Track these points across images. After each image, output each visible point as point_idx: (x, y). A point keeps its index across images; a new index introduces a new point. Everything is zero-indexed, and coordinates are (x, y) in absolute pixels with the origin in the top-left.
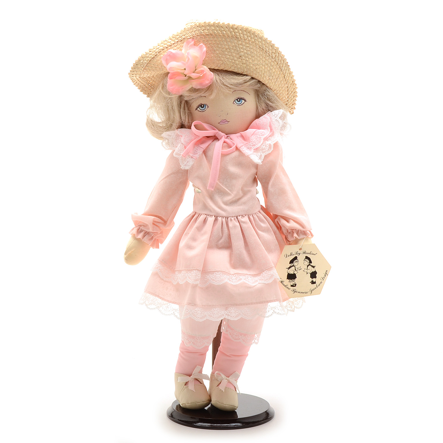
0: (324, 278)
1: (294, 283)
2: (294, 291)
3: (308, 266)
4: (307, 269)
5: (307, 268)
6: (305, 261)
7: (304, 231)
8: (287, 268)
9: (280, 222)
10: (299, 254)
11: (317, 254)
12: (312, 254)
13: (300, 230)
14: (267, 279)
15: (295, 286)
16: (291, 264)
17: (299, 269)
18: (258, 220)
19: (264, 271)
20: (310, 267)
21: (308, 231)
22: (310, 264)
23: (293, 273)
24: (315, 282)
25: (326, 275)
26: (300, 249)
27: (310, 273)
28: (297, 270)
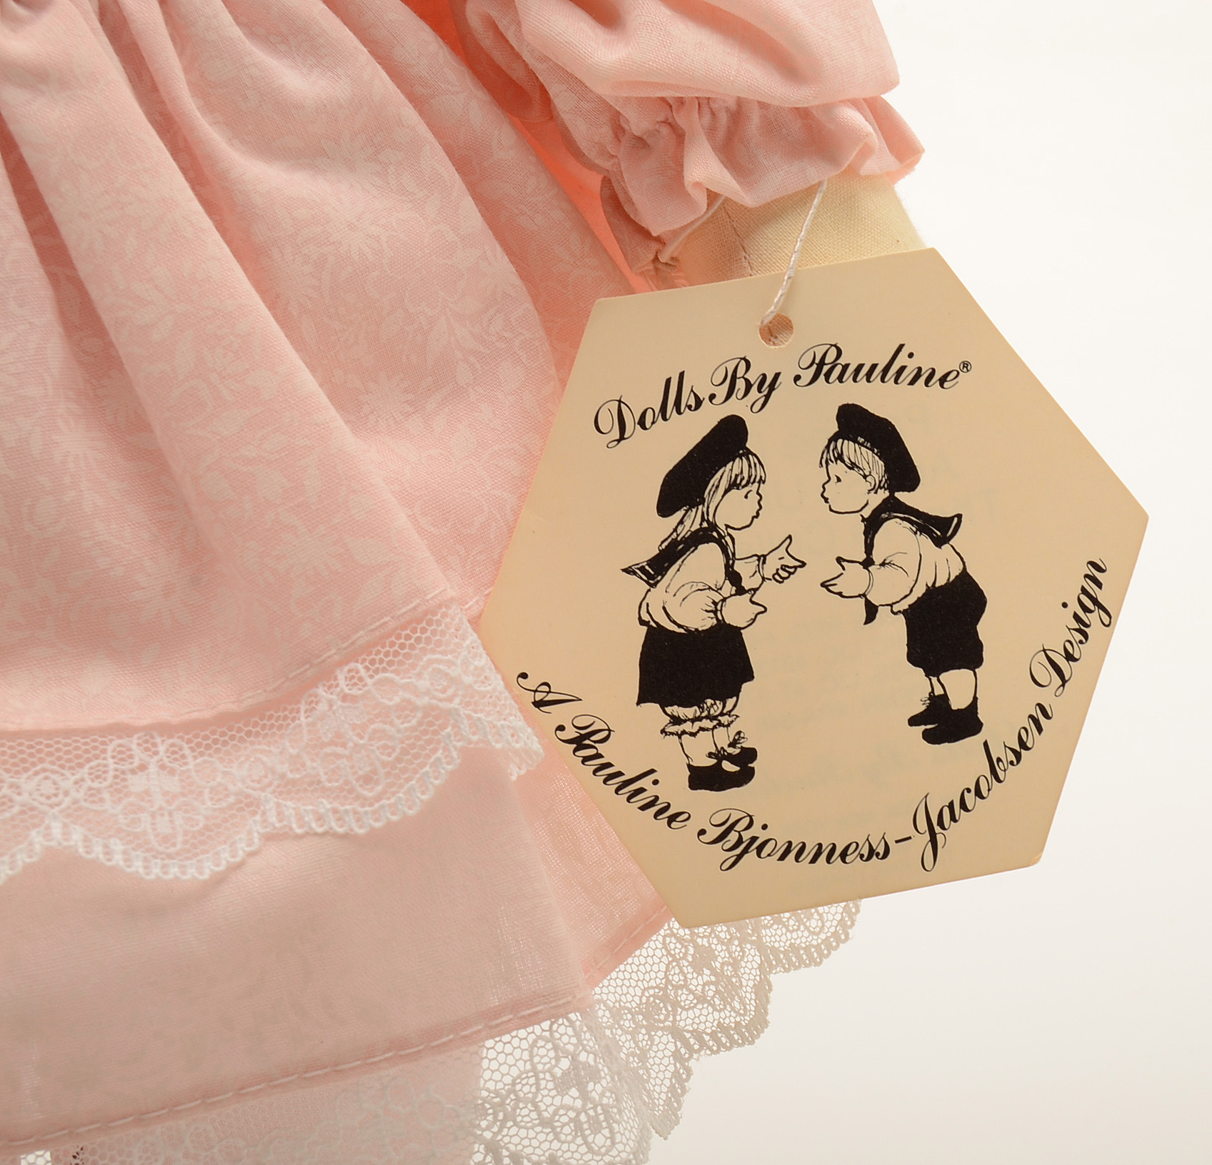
0: (1070, 657)
1: (723, 738)
2: (733, 837)
3: (872, 525)
4: (867, 563)
5: (869, 547)
6: (837, 469)
7: (803, 114)
8: (628, 571)
9: (519, 24)
10: (768, 386)
11: (966, 365)
12: (908, 375)
13: (762, 105)
14: (368, 780)
15: (745, 776)
16: (679, 514)
17: (769, 570)
18: (236, 32)
19: (325, 675)
20: (895, 533)
21: (855, 103)
22: (902, 496)
23: (706, 623)
24: (974, 705)
25: (1093, 618)
26: (775, 329)
27: (904, 605)
28: (746, 584)
